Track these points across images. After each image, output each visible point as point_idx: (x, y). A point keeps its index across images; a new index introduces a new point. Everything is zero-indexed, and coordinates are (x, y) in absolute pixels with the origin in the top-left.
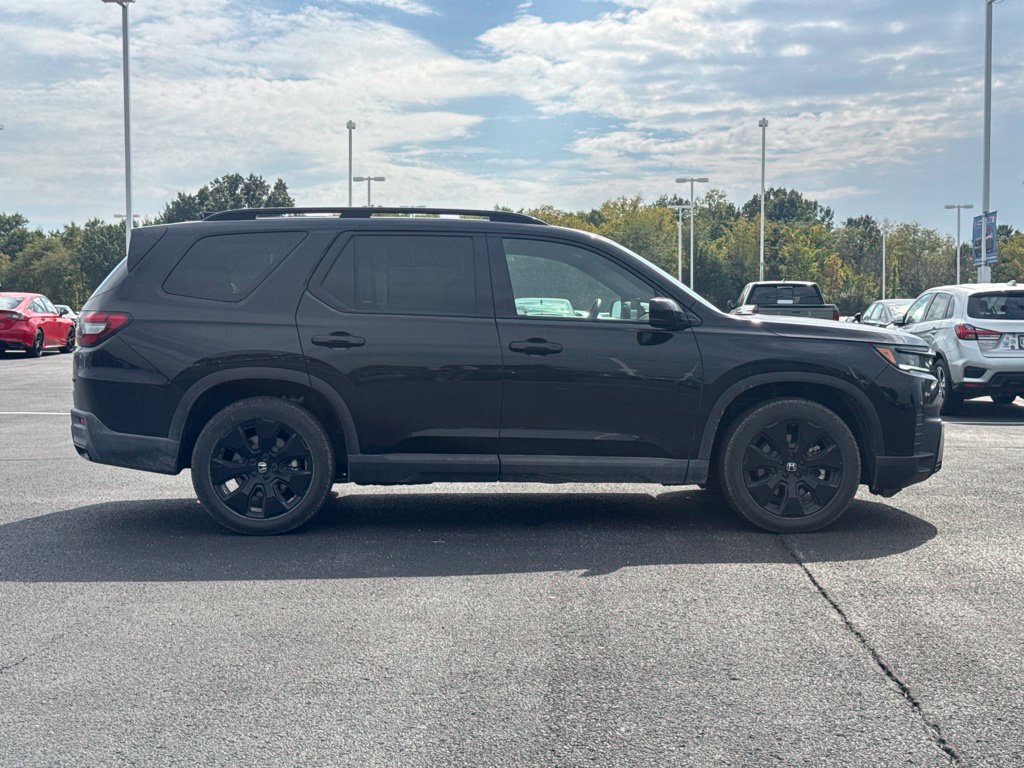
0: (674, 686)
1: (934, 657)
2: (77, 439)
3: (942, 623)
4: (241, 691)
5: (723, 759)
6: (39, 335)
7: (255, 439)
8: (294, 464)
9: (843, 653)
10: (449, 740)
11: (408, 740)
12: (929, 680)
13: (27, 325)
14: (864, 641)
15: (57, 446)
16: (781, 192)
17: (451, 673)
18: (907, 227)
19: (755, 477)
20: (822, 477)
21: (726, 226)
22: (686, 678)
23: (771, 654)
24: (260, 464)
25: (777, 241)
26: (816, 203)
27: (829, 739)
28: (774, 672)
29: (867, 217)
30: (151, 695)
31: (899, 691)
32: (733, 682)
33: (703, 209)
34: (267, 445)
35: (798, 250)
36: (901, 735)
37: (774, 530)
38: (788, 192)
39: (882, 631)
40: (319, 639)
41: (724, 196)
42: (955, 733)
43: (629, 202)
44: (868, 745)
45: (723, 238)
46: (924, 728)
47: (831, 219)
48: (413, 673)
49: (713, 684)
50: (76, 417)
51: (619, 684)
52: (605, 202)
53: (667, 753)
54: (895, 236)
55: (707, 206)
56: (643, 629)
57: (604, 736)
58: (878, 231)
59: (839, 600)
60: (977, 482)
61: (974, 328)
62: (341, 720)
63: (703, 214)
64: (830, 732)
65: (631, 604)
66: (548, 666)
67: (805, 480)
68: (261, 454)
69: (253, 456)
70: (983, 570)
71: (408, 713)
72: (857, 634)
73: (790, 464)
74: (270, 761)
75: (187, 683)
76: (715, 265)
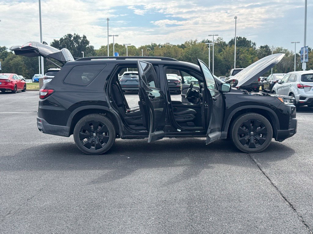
0: (225, 204)
1: (299, 194)
2: (39, 126)
3: (300, 183)
4: (99, 207)
5: (241, 228)
6: (15, 86)
7: (92, 126)
8: (104, 134)
9: (272, 193)
10: (161, 223)
11: (149, 223)
12: (298, 202)
13: (12, 83)
14: (277, 189)
15: (28, 124)
16: (240, 38)
17: (158, 201)
18: (279, 48)
19: (241, 136)
20: (261, 136)
21: (223, 49)
22: (227, 202)
23: (251, 194)
24: (94, 134)
25: (238, 53)
26: (250, 41)
27: (271, 221)
28: (252, 200)
29: (267, 45)
30: (73, 208)
31: (290, 205)
32: (241, 203)
33: (216, 43)
34: (96, 128)
35: (246, 56)
36: (291, 220)
37: (247, 152)
38: (242, 38)
39: (282, 186)
40: (118, 189)
41: (222, 39)
42: (307, 219)
43: (193, 41)
44: (282, 223)
45: (222, 53)
46: (298, 217)
47: (255, 46)
48: (147, 201)
49: (235, 204)
50: (38, 120)
51: (208, 204)
52: (186, 41)
53: (225, 226)
54: (275, 51)
55: (217, 42)
56: (212, 186)
57: (206, 221)
58: (270, 50)
59: (269, 176)
60: (306, 135)
61: (303, 85)
62: (129, 216)
63: (216, 45)
64: (271, 219)
65: (208, 177)
66: (187, 198)
67: (256, 137)
68: (94, 131)
69: (91, 131)
70: (310, 165)
71: (148, 214)
72: (275, 187)
73: (251, 133)
74: (111, 229)
75: (82, 204)
76: (220, 61)
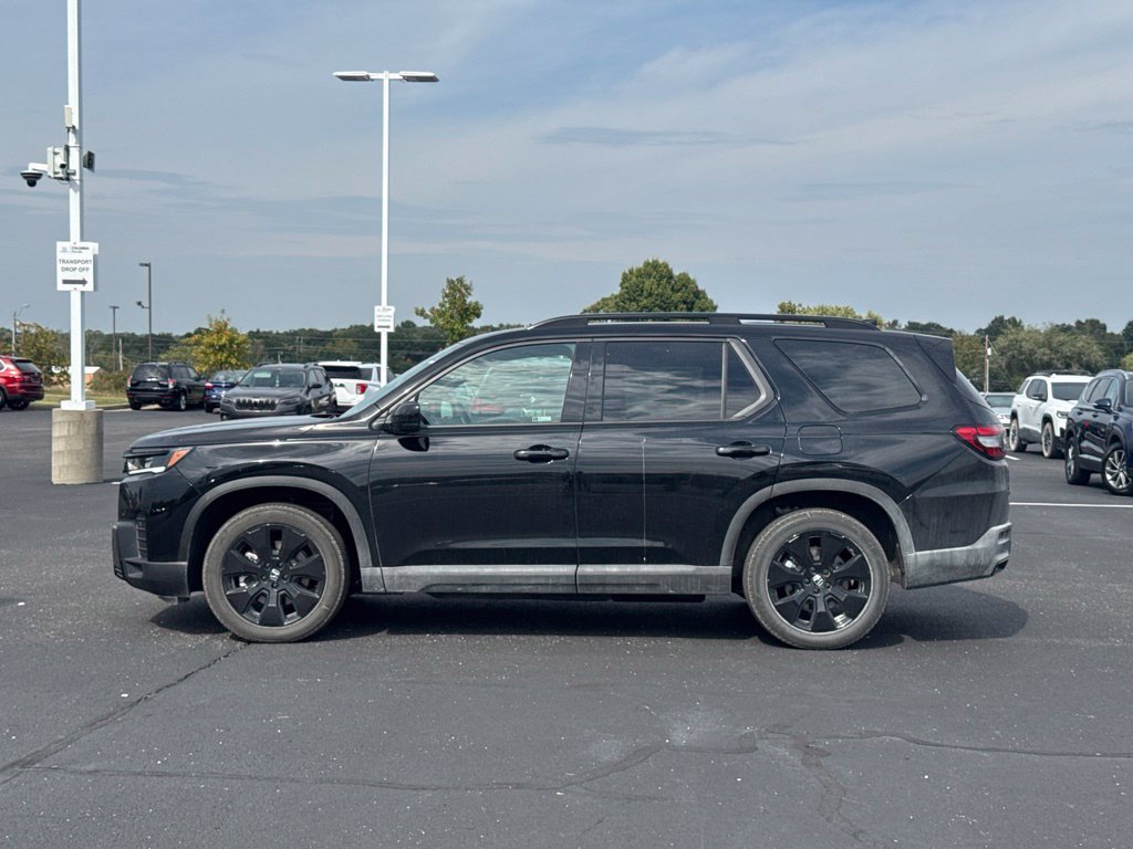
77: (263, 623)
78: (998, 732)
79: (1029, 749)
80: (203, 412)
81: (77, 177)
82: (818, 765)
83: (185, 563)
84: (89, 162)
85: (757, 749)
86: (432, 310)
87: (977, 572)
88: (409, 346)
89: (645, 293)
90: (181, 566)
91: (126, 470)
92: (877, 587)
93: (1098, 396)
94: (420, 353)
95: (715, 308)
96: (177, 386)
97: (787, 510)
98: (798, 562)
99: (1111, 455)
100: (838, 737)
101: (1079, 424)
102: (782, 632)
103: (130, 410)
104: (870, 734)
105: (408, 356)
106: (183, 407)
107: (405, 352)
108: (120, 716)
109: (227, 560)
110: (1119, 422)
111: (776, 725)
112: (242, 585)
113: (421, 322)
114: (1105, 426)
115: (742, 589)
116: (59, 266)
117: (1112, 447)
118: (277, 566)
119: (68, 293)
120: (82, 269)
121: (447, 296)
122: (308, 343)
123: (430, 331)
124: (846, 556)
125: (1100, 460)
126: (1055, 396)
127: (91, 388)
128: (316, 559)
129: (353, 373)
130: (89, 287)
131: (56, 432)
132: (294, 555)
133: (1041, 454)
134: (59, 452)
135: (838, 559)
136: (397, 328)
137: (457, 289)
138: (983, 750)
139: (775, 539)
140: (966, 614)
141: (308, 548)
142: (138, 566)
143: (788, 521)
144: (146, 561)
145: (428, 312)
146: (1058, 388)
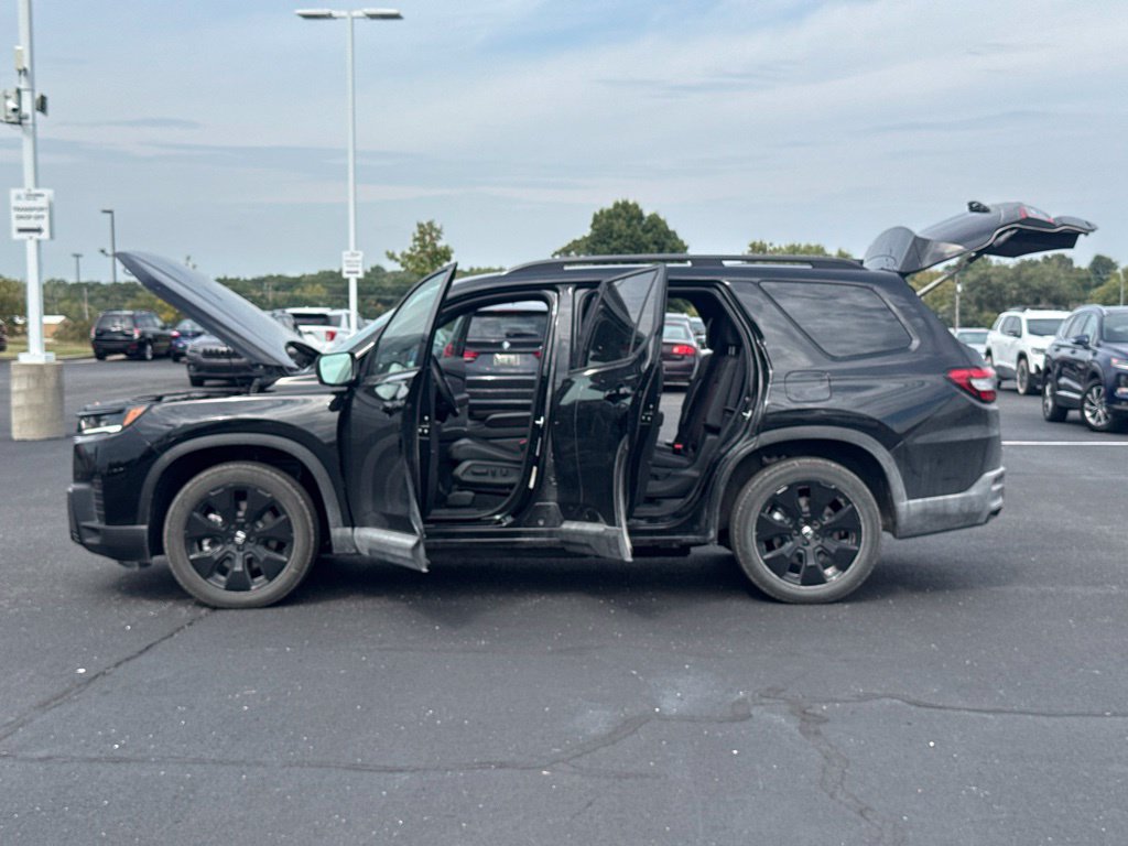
77: (229, 587)
78: (1001, 692)
79: (1035, 710)
80: (169, 362)
81: (30, 121)
82: (817, 733)
83: (145, 527)
84: (42, 105)
85: (751, 716)
86: (403, 255)
87: (970, 519)
88: (380, 291)
89: (615, 236)
90: (142, 531)
91: (80, 430)
92: (869, 538)
93: (1076, 332)
94: (389, 297)
95: (686, 248)
96: (142, 335)
97: (774, 459)
98: (787, 513)
99: (1090, 391)
100: (836, 701)
101: (1057, 361)
102: (772, 587)
103: (94, 360)
104: (867, 697)
105: (378, 301)
106: (149, 356)
107: (375, 297)
108: (76, 694)
109: (190, 523)
110: (1097, 358)
111: (769, 689)
112: (206, 548)
113: (392, 267)
114: (1082, 362)
115: (729, 542)
116: (14, 214)
117: (1091, 384)
118: (241, 528)
119: (23, 242)
120: (38, 217)
121: (416, 239)
122: (277, 289)
123: (401, 276)
124: (836, 506)
125: (1078, 397)
126: (1032, 332)
127: (56, 338)
128: (284, 521)
129: (322, 320)
130: (45, 235)
131: (15, 387)
132: (259, 517)
133: (1016, 391)
134: (18, 407)
135: (828, 510)
136: (366, 274)
137: (427, 232)
138: (988, 712)
139: (763, 490)
140: (956, 562)
141: (275, 509)
142: (95, 531)
143: (776, 471)
144: (102, 526)
145: (398, 256)
146: (1032, 324)
